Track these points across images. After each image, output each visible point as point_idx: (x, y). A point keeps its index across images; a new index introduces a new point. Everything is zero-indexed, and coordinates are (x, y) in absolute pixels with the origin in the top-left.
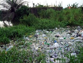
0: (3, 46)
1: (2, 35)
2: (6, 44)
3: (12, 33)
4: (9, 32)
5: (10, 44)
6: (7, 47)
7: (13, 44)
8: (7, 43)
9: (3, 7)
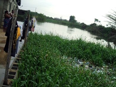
0: (92, 67)
1: (97, 53)
2: (97, 67)
3: (111, 57)
4: (108, 54)
5: (101, 68)
6: (96, 70)
7: (106, 70)
8: (99, 66)
9: (115, 23)
